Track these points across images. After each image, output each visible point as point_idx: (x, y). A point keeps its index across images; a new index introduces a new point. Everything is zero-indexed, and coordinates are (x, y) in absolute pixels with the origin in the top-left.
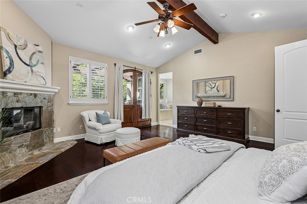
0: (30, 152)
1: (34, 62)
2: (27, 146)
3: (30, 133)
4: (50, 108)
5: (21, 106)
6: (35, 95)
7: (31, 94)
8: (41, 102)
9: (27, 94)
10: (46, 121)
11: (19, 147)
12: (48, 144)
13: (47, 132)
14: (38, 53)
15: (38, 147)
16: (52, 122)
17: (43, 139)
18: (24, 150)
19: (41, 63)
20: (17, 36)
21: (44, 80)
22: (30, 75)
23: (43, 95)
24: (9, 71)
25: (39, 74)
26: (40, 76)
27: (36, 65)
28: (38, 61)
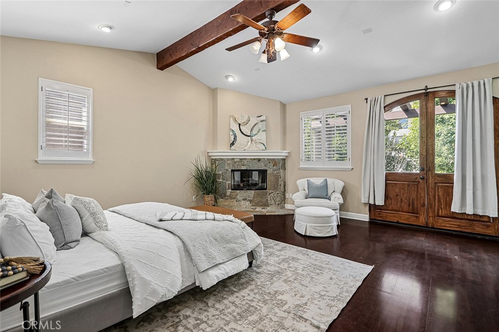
0: (254, 207)
1: (254, 132)
2: (251, 201)
3: (254, 191)
4: (276, 172)
5: (245, 169)
6: (259, 160)
7: (254, 159)
8: (266, 166)
9: (251, 159)
10: (271, 184)
11: (243, 199)
12: (274, 206)
13: (272, 194)
14: (260, 123)
15: (261, 206)
16: (278, 186)
17: (267, 200)
18: (248, 203)
19: (263, 131)
20: (241, 116)
21: (264, 145)
22: (249, 143)
23: (267, 159)
24: (233, 144)
25: (259, 141)
26: (260, 142)
27: (256, 134)
28: (260, 129)
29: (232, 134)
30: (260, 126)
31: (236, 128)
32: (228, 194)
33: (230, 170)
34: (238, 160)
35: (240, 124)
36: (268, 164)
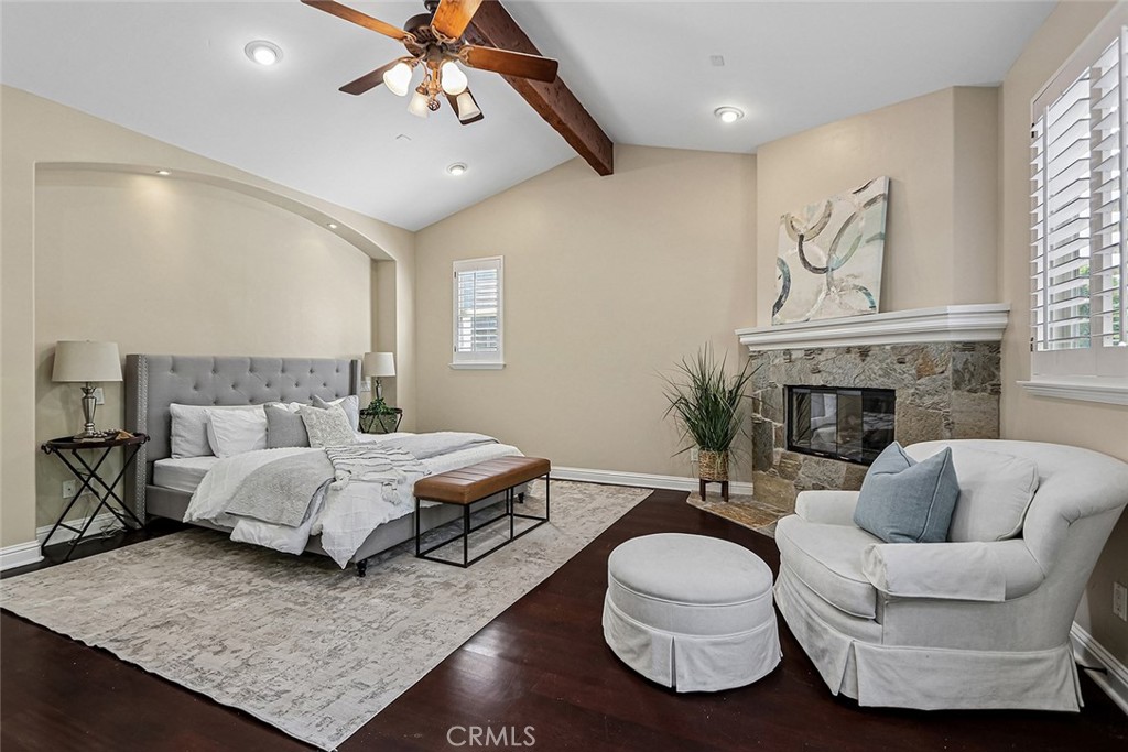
1: (841, 252)
4: (928, 401)
5: (822, 383)
6: (864, 352)
7: (849, 350)
8: (887, 374)
9: (836, 349)
11: (814, 486)
14: (864, 213)
19: (868, 242)
20: (809, 209)
21: (868, 295)
22: (822, 295)
23: (894, 347)
24: (778, 305)
25: (852, 282)
26: (855, 287)
27: (846, 258)
28: (859, 238)
29: (781, 273)
30: (862, 224)
31: (790, 253)
32: (776, 459)
33: (780, 387)
34: (801, 354)
35: (802, 237)
36: (897, 366)
